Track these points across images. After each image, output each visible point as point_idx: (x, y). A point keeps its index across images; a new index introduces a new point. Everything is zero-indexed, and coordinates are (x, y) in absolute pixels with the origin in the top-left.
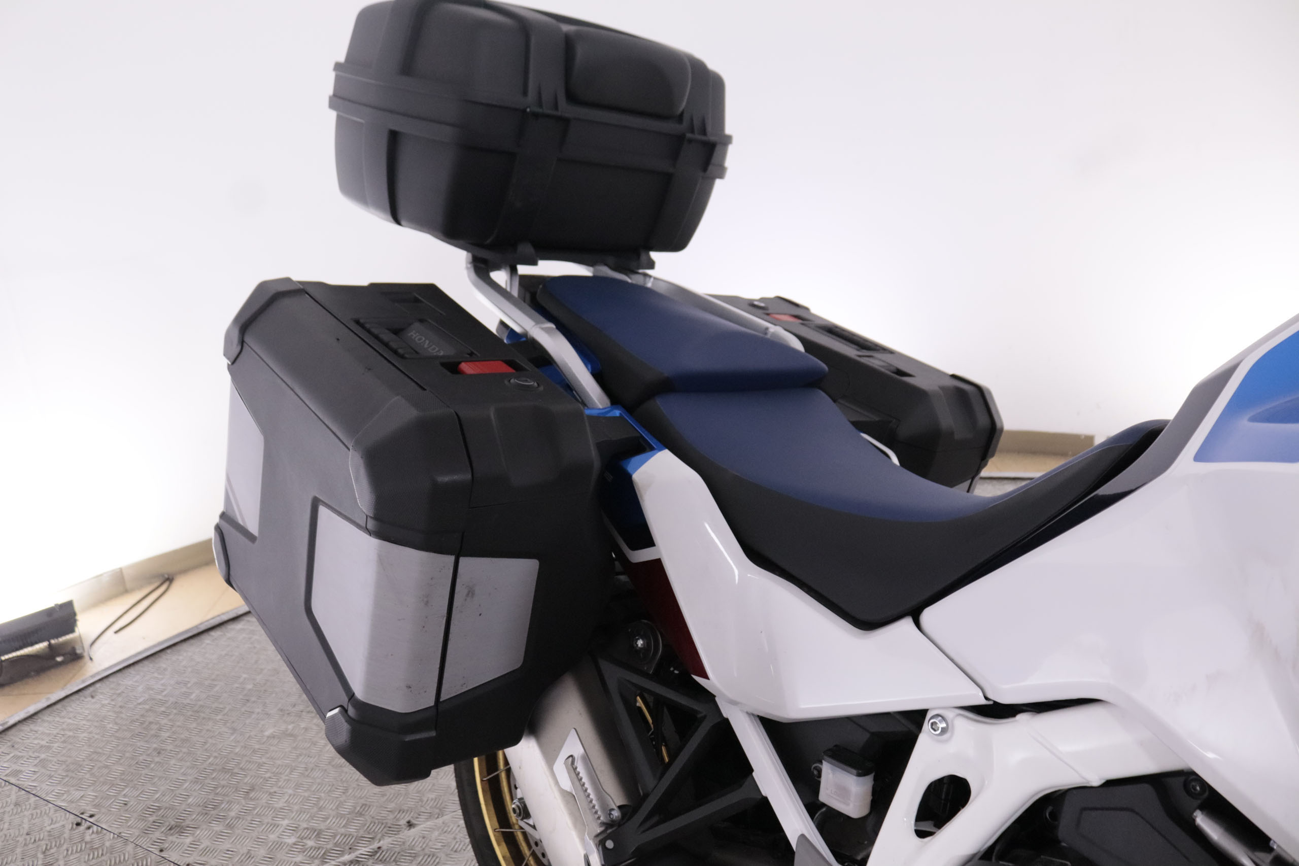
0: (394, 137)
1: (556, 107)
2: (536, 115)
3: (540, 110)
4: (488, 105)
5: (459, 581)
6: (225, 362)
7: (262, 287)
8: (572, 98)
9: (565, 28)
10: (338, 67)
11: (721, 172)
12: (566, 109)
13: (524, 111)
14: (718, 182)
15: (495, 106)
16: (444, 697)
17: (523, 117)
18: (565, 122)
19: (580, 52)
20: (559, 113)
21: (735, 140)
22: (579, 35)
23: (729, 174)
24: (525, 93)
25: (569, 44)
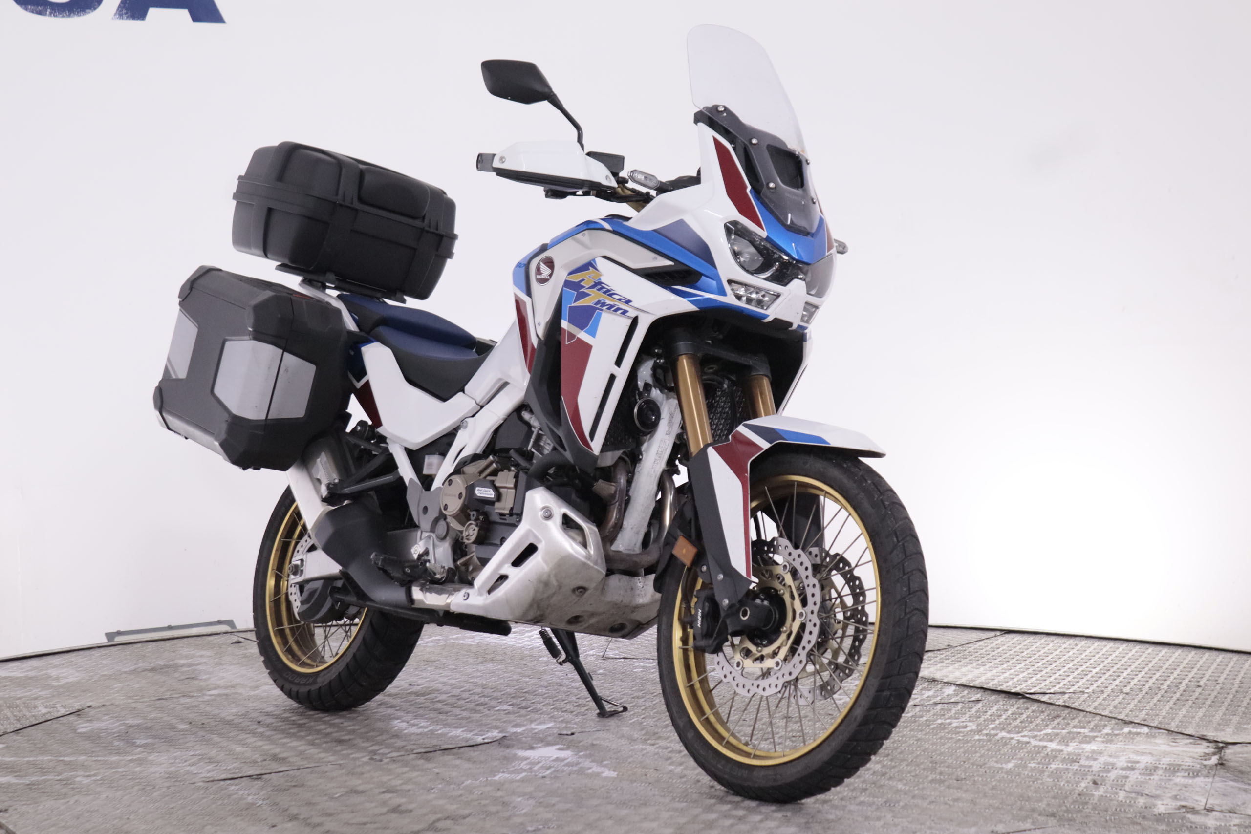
0: (270, 210)
1: (352, 203)
2: (341, 205)
3: (343, 203)
4: (318, 198)
5: (283, 363)
6: (178, 300)
7: (201, 268)
8: (361, 200)
9: (361, 166)
10: (240, 178)
11: (449, 254)
12: (357, 205)
13: (335, 203)
14: (449, 261)
15: (322, 199)
16: (269, 417)
17: (335, 206)
18: (356, 210)
19: (367, 178)
20: (352, 206)
21: (460, 237)
22: (367, 170)
23: (455, 257)
24: (337, 195)
25: (362, 173)
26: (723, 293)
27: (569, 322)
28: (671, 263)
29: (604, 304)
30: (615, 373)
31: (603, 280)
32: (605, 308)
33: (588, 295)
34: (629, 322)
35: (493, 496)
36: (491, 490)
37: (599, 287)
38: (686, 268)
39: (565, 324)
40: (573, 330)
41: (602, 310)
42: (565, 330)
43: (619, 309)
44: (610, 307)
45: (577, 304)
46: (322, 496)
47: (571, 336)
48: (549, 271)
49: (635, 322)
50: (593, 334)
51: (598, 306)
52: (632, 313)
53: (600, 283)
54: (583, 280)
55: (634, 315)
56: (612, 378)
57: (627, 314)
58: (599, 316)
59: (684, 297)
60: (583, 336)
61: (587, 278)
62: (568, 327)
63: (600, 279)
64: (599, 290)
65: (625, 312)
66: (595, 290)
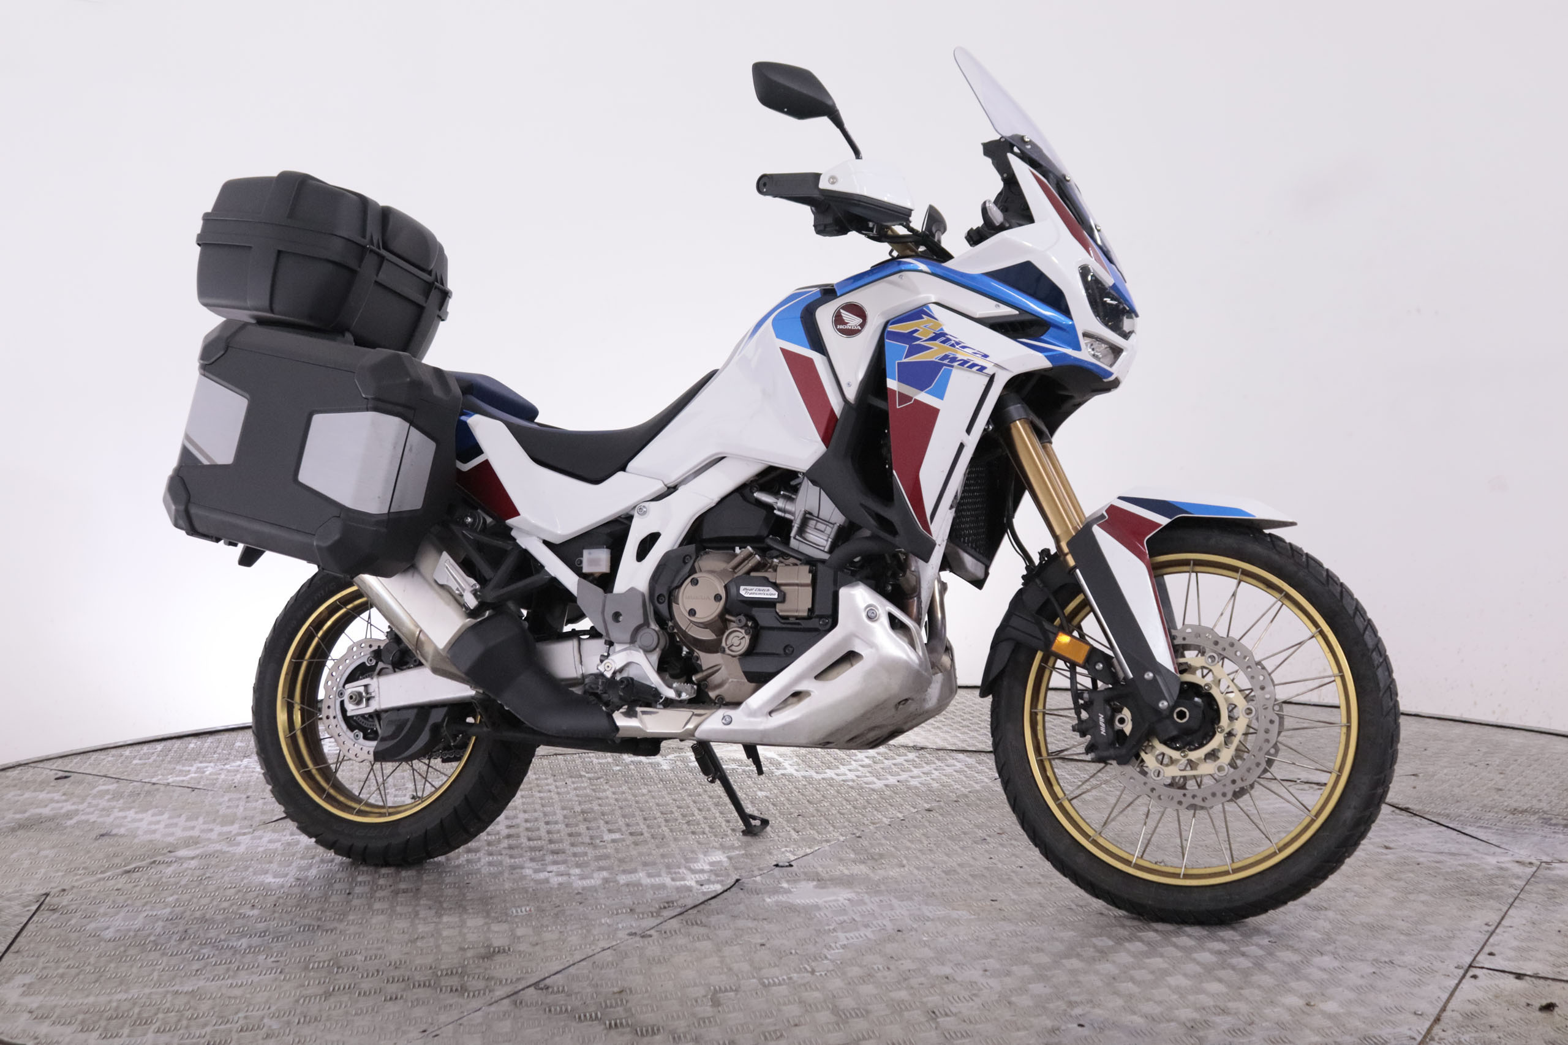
0: (279, 252)
1: (379, 249)
3: (372, 248)
5: (408, 440)
8: (385, 245)
13: (365, 247)
15: (350, 241)
17: (364, 251)
18: (382, 258)
19: (391, 218)
20: (381, 252)
24: (364, 237)
25: (384, 213)
26: (1078, 348)
27: (900, 380)
28: (1017, 312)
29: (954, 359)
30: (965, 442)
31: (946, 330)
32: (956, 364)
33: (928, 348)
34: (986, 380)
35: (776, 597)
36: (770, 588)
37: (944, 338)
38: (1034, 318)
39: (892, 384)
40: (907, 390)
41: (952, 366)
42: (894, 392)
43: (974, 365)
44: (964, 363)
45: (907, 360)
46: (467, 608)
47: (904, 398)
48: (859, 320)
49: (992, 379)
50: (940, 394)
51: (946, 362)
52: (990, 370)
53: (944, 334)
54: (916, 331)
55: (991, 373)
56: (962, 446)
57: (985, 371)
58: (949, 374)
59: (1041, 352)
60: (924, 397)
61: (922, 328)
62: (898, 388)
63: (942, 329)
64: (944, 342)
65: (982, 369)
66: (937, 342)
